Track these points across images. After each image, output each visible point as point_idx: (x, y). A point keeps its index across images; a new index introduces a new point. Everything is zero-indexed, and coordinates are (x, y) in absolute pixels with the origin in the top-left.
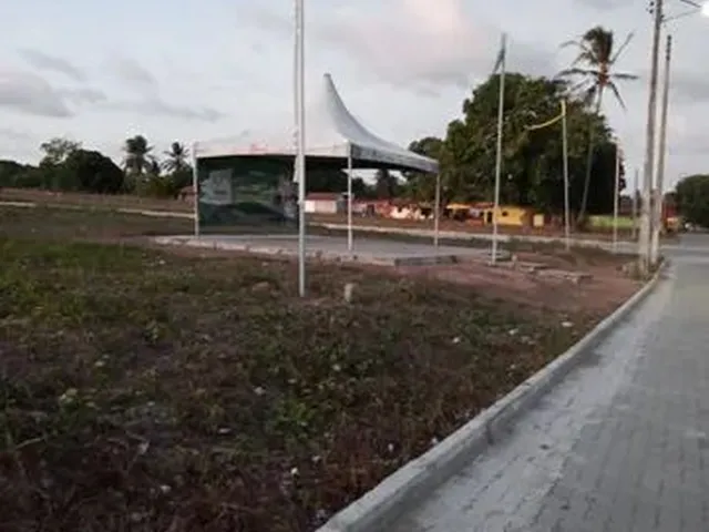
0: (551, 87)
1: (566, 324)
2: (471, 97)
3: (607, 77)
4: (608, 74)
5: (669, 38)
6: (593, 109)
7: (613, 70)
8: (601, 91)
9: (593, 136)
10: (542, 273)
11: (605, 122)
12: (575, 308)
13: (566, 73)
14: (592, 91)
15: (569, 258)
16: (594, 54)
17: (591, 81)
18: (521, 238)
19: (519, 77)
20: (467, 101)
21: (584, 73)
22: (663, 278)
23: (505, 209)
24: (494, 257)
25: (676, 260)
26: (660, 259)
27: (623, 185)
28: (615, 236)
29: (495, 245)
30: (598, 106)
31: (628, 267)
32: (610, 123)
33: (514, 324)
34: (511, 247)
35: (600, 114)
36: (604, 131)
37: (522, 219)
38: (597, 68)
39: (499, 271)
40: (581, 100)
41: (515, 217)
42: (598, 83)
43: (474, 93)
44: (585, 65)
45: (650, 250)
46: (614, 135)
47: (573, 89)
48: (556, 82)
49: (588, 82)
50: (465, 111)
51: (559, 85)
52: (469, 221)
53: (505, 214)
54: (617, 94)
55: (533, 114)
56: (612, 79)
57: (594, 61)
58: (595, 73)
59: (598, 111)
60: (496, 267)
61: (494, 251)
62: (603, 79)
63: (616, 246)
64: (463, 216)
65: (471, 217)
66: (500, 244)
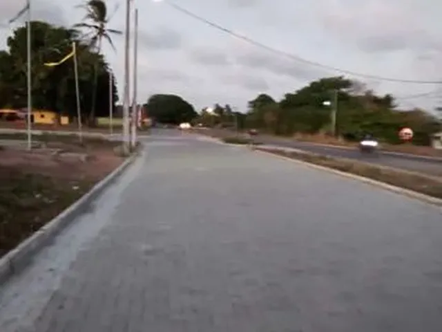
0: (68, 34)
1: (75, 188)
2: (13, 35)
3: (104, 31)
4: (104, 29)
5: (136, 11)
6: (95, 51)
7: (107, 26)
8: (100, 39)
9: (96, 67)
10: (63, 155)
11: (104, 59)
12: (82, 177)
13: (78, 25)
14: (95, 38)
15: (82, 145)
16: (96, 16)
17: (94, 32)
18: (50, 132)
19: (45, 25)
20: (10, 38)
21: (90, 26)
22: (138, 155)
23: (43, 113)
24: (30, 146)
25: (148, 144)
26: (138, 144)
27: (115, 98)
28: (111, 130)
29: (29, 137)
30: (99, 49)
31: (117, 149)
32: (107, 60)
33: (39, 190)
34: (43, 138)
35: (100, 54)
36: (103, 65)
37: (53, 119)
38: (98, 24)
39: (33, 155)
40: (88, 44)
41: (48, 118)
42: (99, 33)
43: (15, 33)
44: (90, 22)
45: (131, 138)
46: (109, 67)
47: (83, 37)
48: (72, 31)
49: (92, 32)
50: (9, 44)
51: (74, 33)
52: (18, 121)
53: (42, 116)
54: (110, 41)
55: (57, 50)
56: (107, 32)
57: (96, 20)
58: (96, 27)
59: (99, 52)
60: (31, 152)
61: (29, 141)
62: (101, 31)
63: (111, 137)
64: (12, 118)
65: (19, 118)
66: (33, 137)
